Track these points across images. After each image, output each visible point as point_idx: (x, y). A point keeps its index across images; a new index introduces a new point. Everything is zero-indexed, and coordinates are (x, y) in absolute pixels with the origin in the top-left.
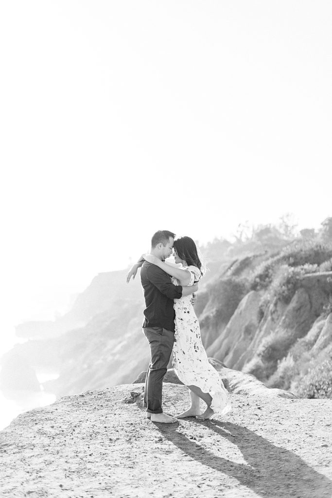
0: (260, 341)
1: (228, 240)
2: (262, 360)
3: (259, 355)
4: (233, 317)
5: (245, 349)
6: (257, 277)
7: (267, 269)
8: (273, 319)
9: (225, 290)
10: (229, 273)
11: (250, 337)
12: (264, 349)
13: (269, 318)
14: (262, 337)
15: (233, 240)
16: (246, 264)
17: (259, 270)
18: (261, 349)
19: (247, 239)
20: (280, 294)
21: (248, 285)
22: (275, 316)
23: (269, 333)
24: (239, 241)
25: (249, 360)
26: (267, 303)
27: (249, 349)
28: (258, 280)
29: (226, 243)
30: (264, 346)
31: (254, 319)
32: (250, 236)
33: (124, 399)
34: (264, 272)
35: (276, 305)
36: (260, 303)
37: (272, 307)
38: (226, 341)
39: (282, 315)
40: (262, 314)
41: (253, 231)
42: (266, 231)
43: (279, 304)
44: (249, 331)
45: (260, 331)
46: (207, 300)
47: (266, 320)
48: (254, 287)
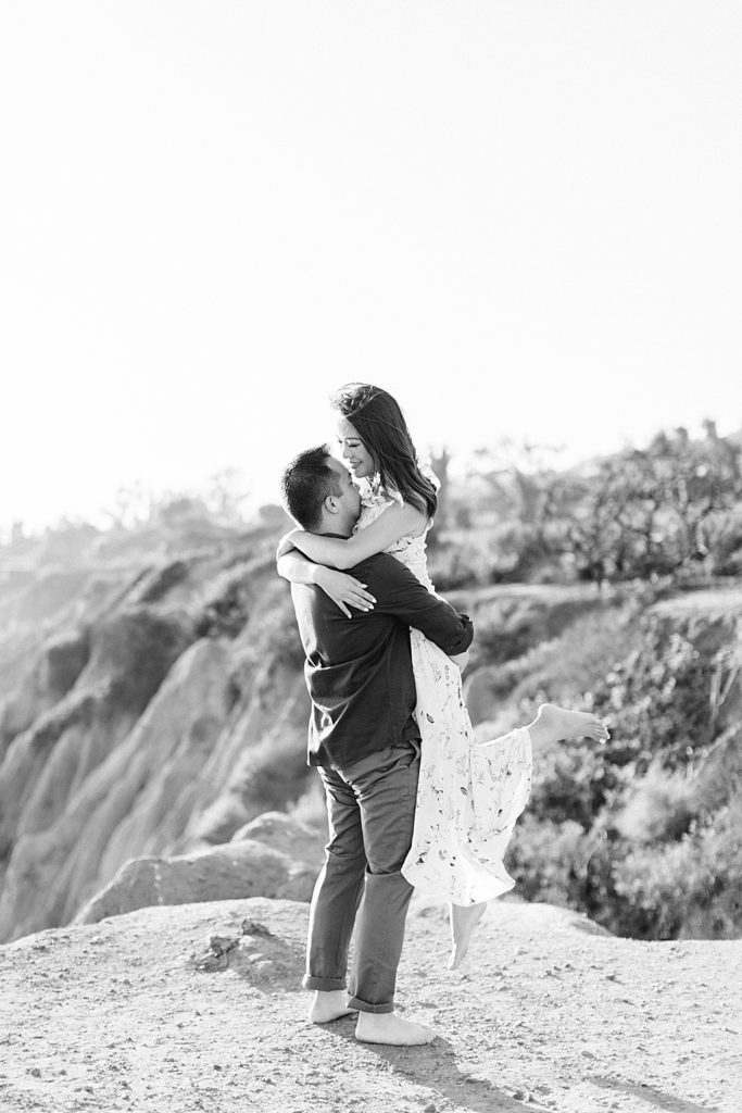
0: (235, 757)
1: (93, 524)
2: (244, 802)
3: (234, 790)
4: (157, 700)
5: (194, 777)
6: (209, 607)
7: (234, 588)
8: (264, 706)
9: (133, 636)
10: (135, 595)
11: (203, 746)
12: (246, 776)
13: (255, 703)
14: (241, 748)
15: (104, 524)
16: (174, 576)
17: (214, 589)
18: (239, 775)
19: (137, 522)
20: (281, 647)
21: (188, 626)
22: (269, 699)
23: (259, 738)
24: (118, 525)
25: (207, 804)
26: (248, 667)
27: (204, 774)
28: (212, 614)
29: (89, 531)
30: (247, 769)
31: (217, 704)
32: (144, 515)
33: (188, 958)
34: (227, 596)
35: (272, 672)
36: (231, 669)
37: (261, 676)
38: (140, 758)
39: (287, 696)
40: (235, 694)
41: (152, 505)
42: (182, 505)
43: (281, 671)
44: (201, 732)
45: (232, 732)
46: (85, 659)
47: (245, 708)
48: (203, 629)
